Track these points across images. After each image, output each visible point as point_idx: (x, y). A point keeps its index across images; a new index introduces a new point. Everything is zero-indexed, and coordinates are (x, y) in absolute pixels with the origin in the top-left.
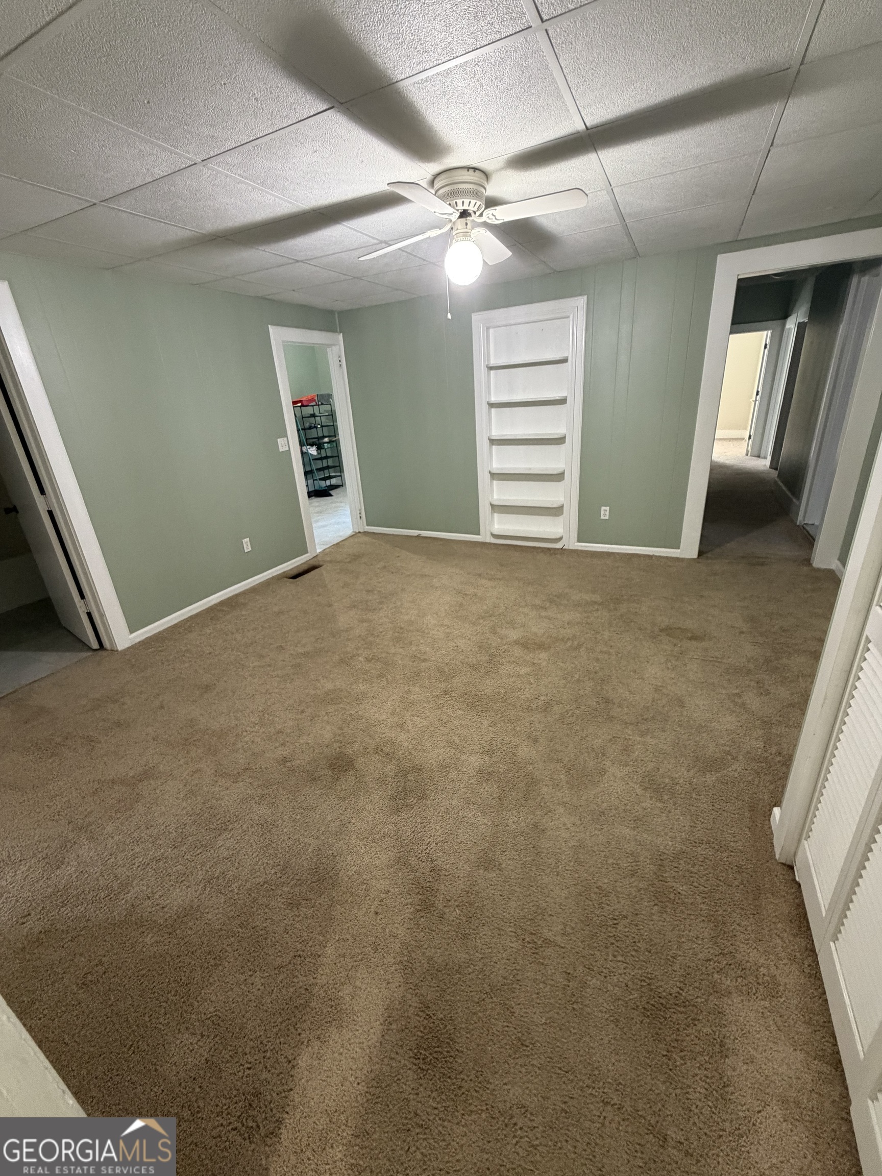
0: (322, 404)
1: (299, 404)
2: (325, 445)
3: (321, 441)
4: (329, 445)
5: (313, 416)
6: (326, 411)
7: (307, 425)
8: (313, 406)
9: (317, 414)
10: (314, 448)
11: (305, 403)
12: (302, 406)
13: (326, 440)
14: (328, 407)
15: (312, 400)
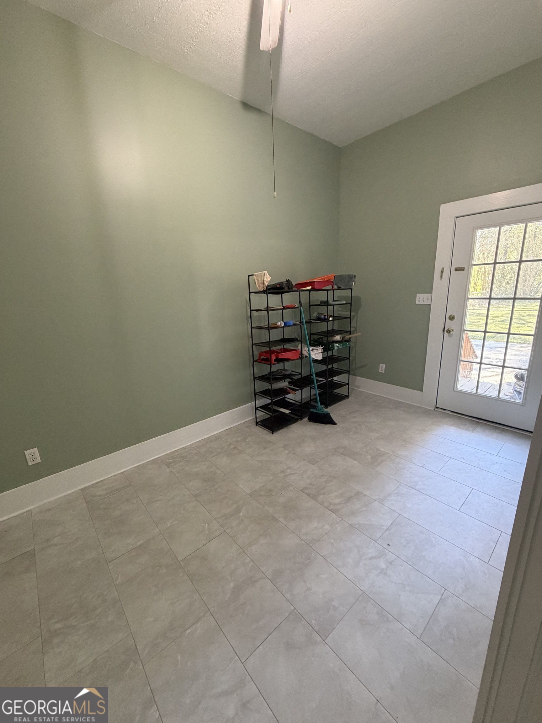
0: (339, 288)
1: (309, 288)
2: (336, 345)
3: (330, 339)
4: (341, 346)
5: (326, 304)
6: (341, 298)
7: (315, 315)
8: (327, 290)
9: (331, 302)
10: (320, 349)
11: (317, 287)
12: (313, 289)
13: (338, 338)
14: (347, 293)
15: (327, 282)
